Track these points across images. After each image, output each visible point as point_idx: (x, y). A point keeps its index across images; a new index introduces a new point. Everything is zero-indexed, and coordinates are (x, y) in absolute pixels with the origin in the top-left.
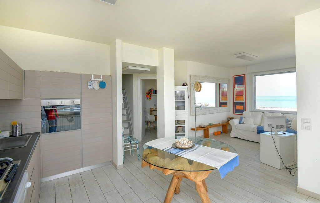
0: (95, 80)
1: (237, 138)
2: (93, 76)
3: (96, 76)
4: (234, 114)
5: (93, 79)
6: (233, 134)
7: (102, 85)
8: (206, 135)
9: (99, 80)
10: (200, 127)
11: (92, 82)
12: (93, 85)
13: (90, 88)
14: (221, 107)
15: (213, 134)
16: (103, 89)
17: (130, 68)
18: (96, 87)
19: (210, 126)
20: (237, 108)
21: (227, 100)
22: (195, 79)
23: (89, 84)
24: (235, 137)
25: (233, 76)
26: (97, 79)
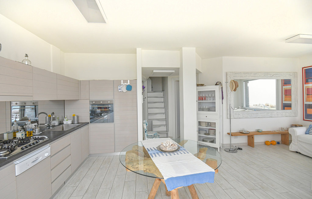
0: (124, 84)
1: (300, 153)
2: (122, 81)
3: (125, 81)
4: (304, 120)
5: (122, 84)
6: (293, 147)
7: (129, 88)
8: (251, 143)
9: (127, 84)
10: (242, 133)
11: (122, 86)
12: (122, 89)
13: (119, 91)
14: (284, 109)
15: (264, 144)
16: (129, 91)
17: (154, 71)
18: (124, 90)
19: (258, 133)
20: (308, 113)
21: (291, 100)
22: (234, 77)
23: (119, 88)
24: (297, 152)
25: (303, 68)
26: (125, 84)
